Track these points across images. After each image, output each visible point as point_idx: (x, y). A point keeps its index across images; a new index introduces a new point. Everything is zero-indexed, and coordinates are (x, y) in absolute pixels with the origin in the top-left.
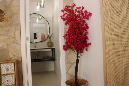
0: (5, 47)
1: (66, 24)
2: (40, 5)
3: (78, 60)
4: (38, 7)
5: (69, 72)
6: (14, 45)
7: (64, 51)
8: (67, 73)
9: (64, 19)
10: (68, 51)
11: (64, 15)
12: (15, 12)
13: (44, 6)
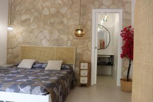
0: (81, 52)
1: (124, 40)
2: (104, 20)
3: (130, 65)
4: (102, 21)
5: (124, 74)
6: (88, 52)
7: (121, 59)
8: (122, 74)
9: (122, 37)
10: (124, 59)
11: (123, 34)
12: (89, 29)
13: (106, 20)
